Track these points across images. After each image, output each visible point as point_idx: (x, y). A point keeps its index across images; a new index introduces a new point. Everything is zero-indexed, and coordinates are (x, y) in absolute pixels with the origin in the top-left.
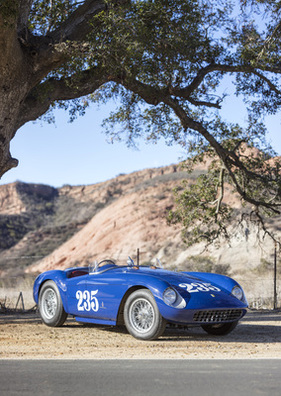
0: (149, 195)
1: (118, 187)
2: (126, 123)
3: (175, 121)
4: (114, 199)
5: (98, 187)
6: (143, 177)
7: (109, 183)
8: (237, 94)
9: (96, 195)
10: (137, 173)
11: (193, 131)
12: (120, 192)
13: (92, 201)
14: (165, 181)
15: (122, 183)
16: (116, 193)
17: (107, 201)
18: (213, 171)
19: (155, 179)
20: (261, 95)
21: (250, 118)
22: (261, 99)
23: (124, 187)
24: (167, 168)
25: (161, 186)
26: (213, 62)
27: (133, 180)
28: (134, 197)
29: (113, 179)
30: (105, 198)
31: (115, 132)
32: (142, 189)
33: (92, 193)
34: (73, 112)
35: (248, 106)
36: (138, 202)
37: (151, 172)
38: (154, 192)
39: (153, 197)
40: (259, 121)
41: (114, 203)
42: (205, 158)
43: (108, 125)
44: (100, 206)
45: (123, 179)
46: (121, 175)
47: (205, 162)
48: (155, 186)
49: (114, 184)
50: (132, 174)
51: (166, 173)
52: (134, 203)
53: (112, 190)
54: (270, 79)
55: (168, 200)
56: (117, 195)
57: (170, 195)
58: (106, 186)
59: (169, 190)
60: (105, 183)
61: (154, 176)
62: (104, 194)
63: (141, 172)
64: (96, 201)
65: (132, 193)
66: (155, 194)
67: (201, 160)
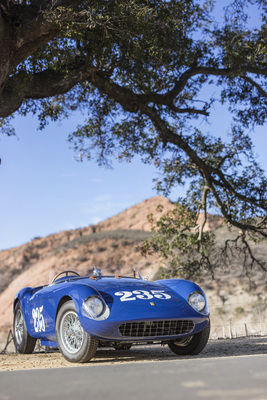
0: (69, 257)
1: (34, 251)
2: (96, 138)
3: (150, 137)
4: (31, 264)
5: (13, 252)
6: (60, 239)
7: (24, 247)
8: (223, 102)
9: (11, 260)
10: (53, 236)
11: (172, 145)
12: (37, 257)
13: (8, 267)
14: (86, 242)
15: (38, 247)
16: (33, 257)
17: (23, 267)
18: (191, 193)
19: (74, 240)
20: (249, 102)
21: (234, 130)
22: (249, 107)
23: (40, 252)
24: (86, 229)
25: (82, 248)
26: (196, 64)
27: (49, 243)
28: (53, 260)
29: (28, 244)
30: (21, 263)
31: (85, 148)
32: (62, 252)
33: (8, 258)
34: (42, 117)
35: (235, 115)
36: (58, 266)
37: (69, 234)
38: (74, 255)
39: (74, 260)
40: (245, 134)
41: (32, 268)
42: (183, 179)
43: (76, 139)
44: (16, 273)
45: (39, 242)
46: (37, 238)
47: (183, 183)
48: (75, 248)
49: (29, 248)
50: (48, 237)
51: (85, 234)
52: (54, 267)
53: (28, 255)
54: (260, 83)
55: (90, 262)
56: (34, 260)
57: (92, 257)
58: (21, 251)
59: (91, 252)
60: (20, 248)
61: (72, 238)
62: (20, 259)
63: (57, 235)
64: (12, 267)
65: (51, 257)
66: (76, 256)
67: (179, 181)
